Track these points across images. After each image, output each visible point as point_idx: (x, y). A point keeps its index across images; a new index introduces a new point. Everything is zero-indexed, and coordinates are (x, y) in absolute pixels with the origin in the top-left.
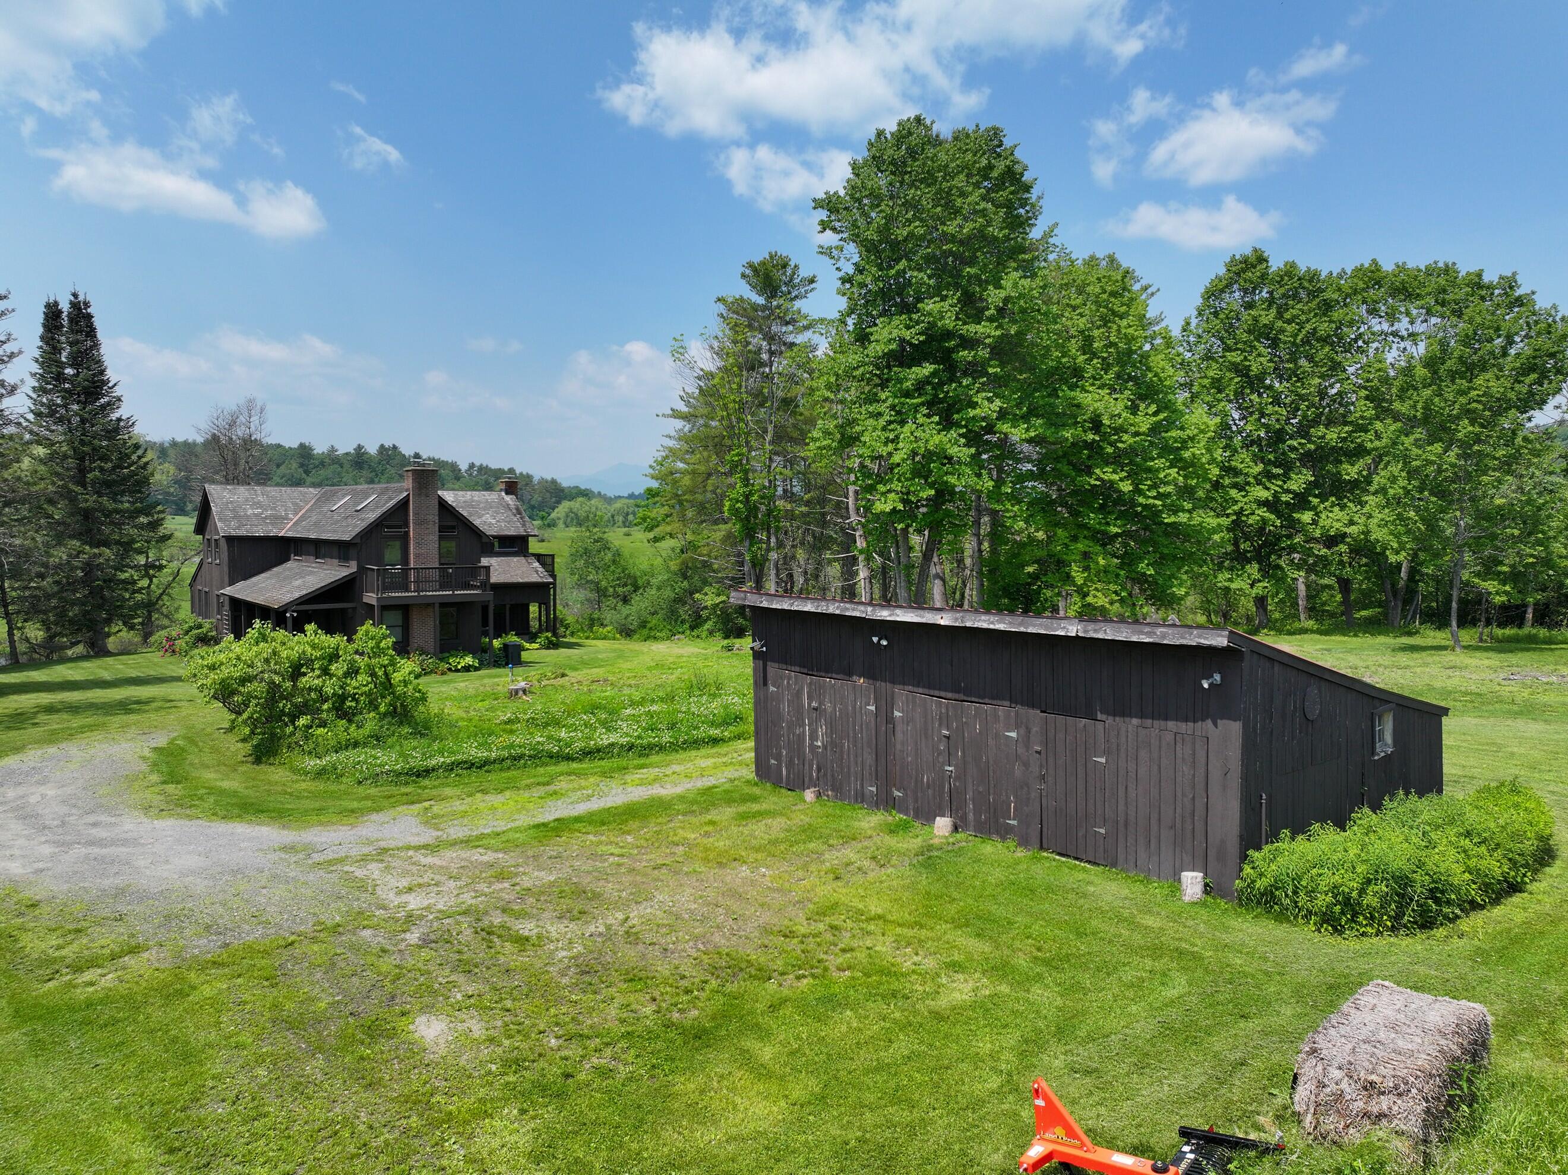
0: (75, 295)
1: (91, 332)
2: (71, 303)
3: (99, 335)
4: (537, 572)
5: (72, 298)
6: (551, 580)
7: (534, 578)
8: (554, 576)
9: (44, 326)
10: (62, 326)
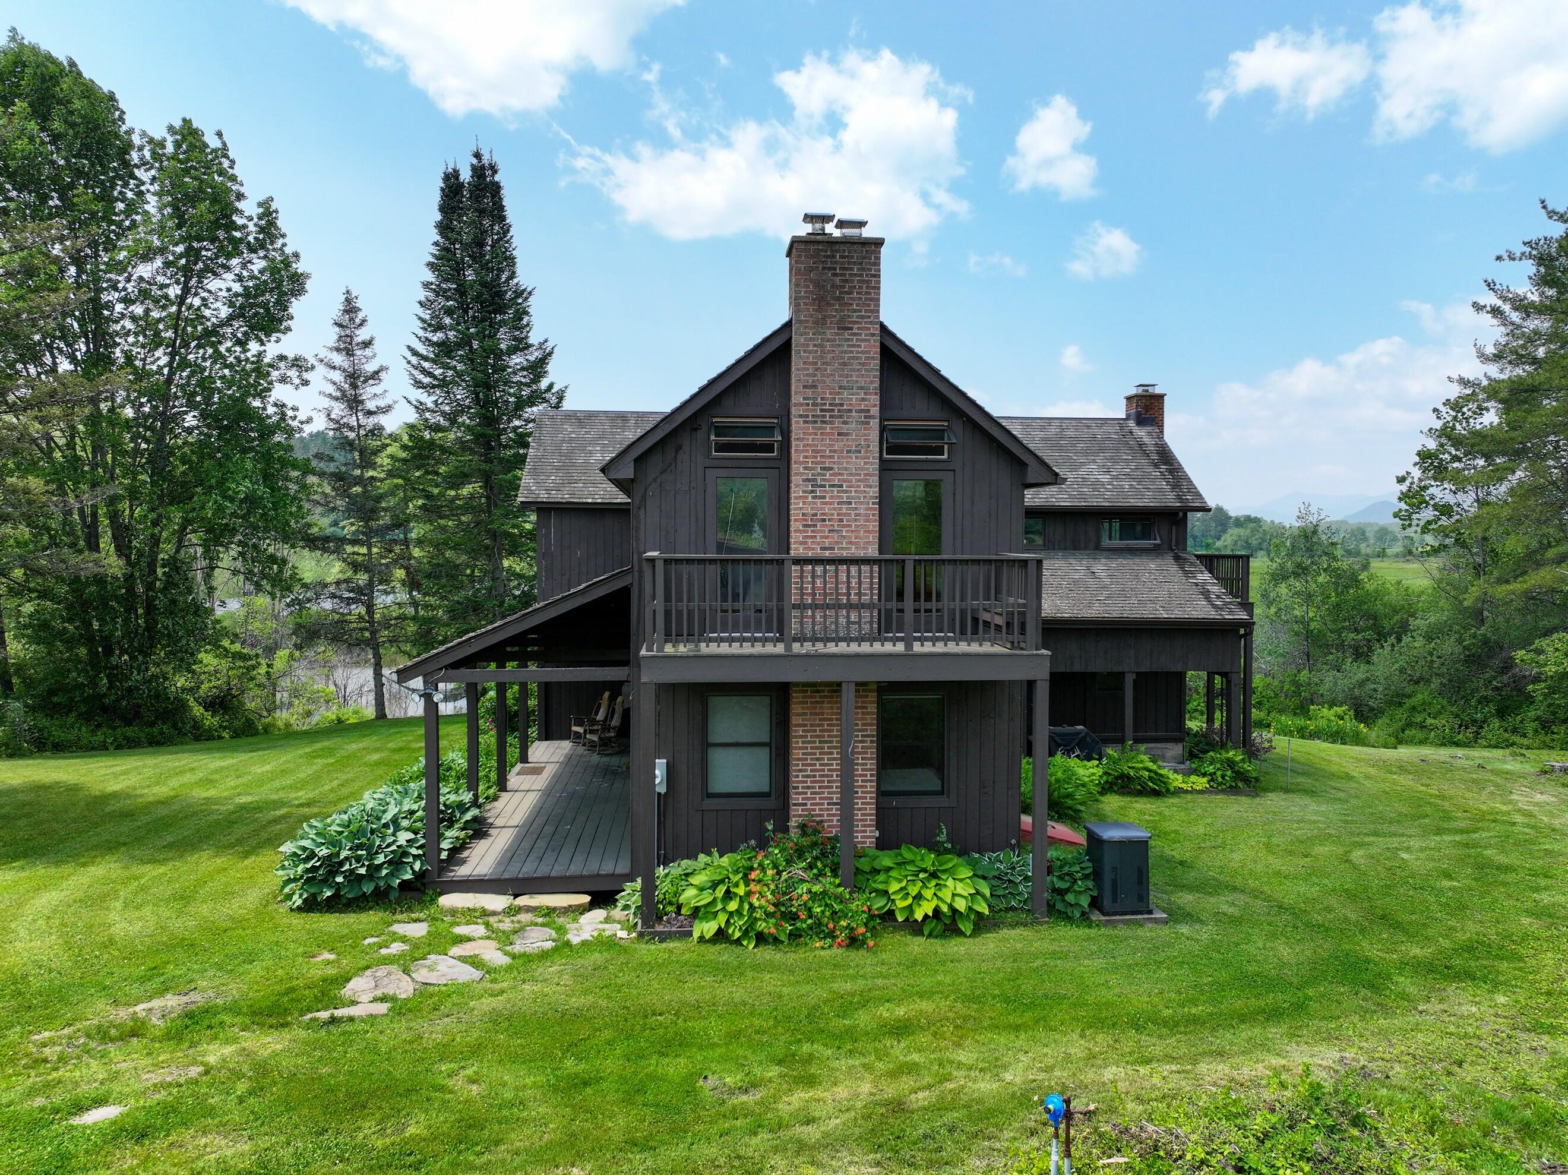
0: (477, 155)
2: (474, 168)
4: (1206, 594)
5: (475, 161)
6: (1243, 616)
7: (1200, 610)
8: (1248, 607)
10: (463, 206)
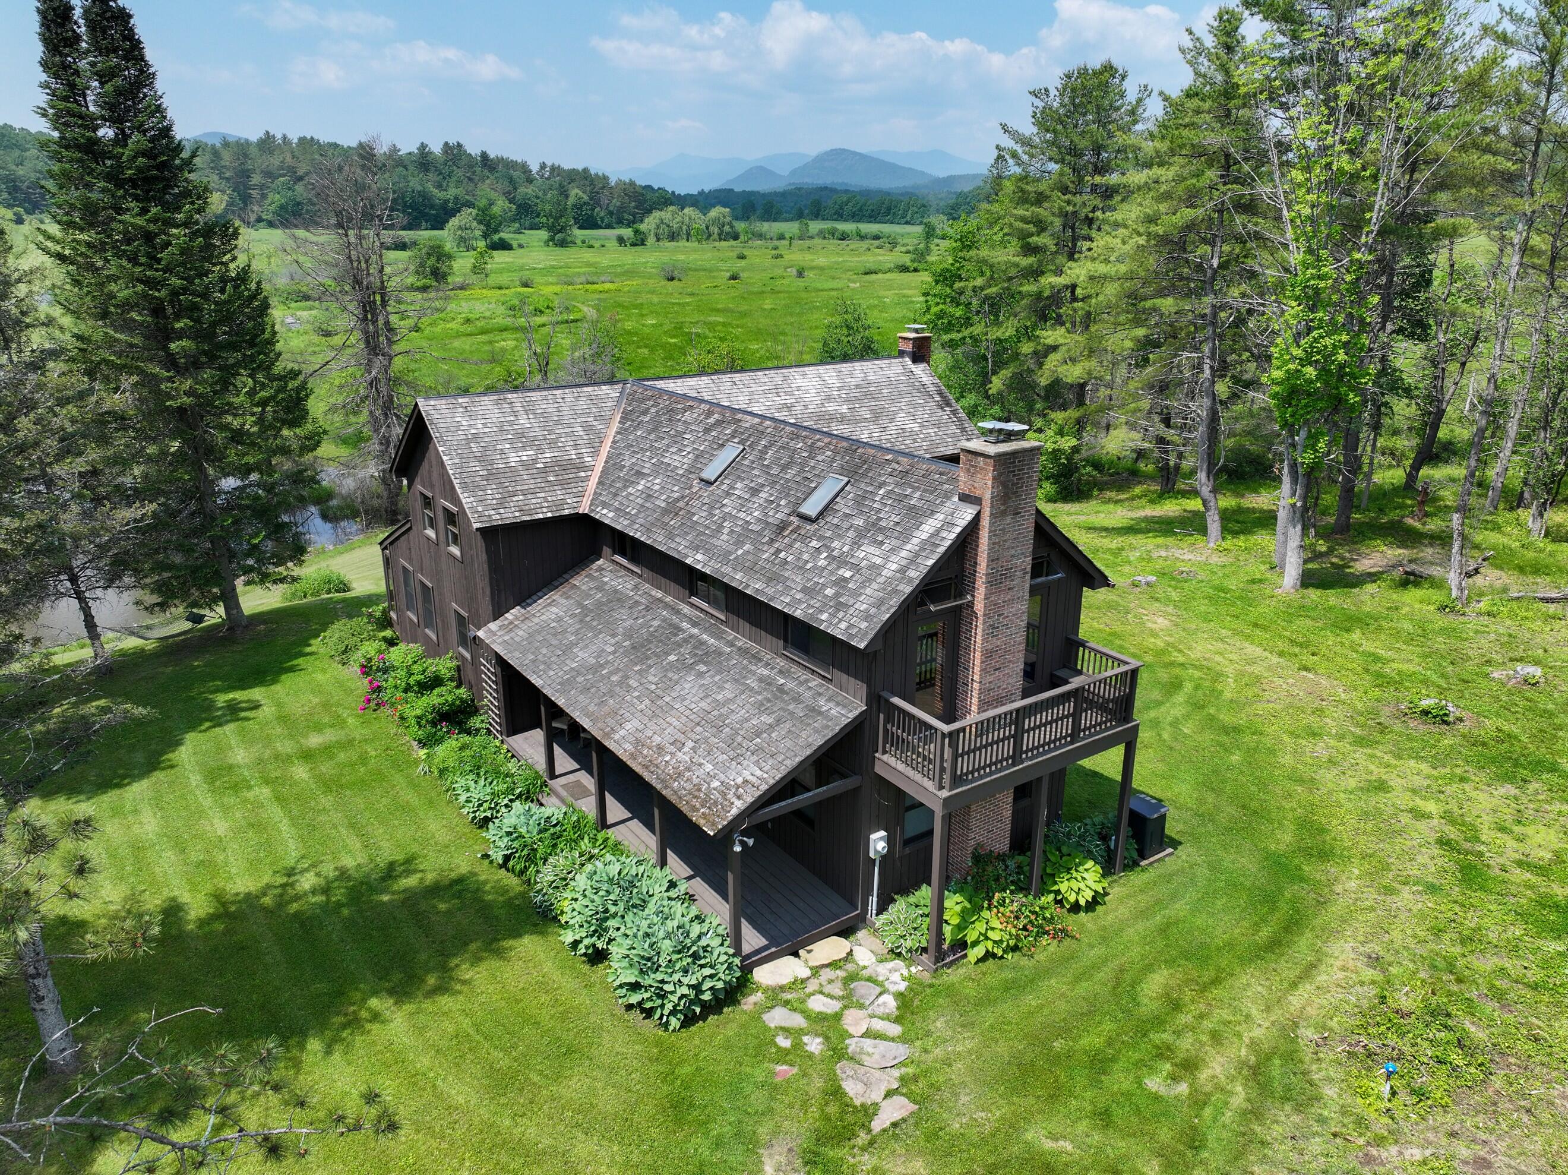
1: (133, 50)
3: (149, 55)
9: (46, 40)
10: (78, 38)
